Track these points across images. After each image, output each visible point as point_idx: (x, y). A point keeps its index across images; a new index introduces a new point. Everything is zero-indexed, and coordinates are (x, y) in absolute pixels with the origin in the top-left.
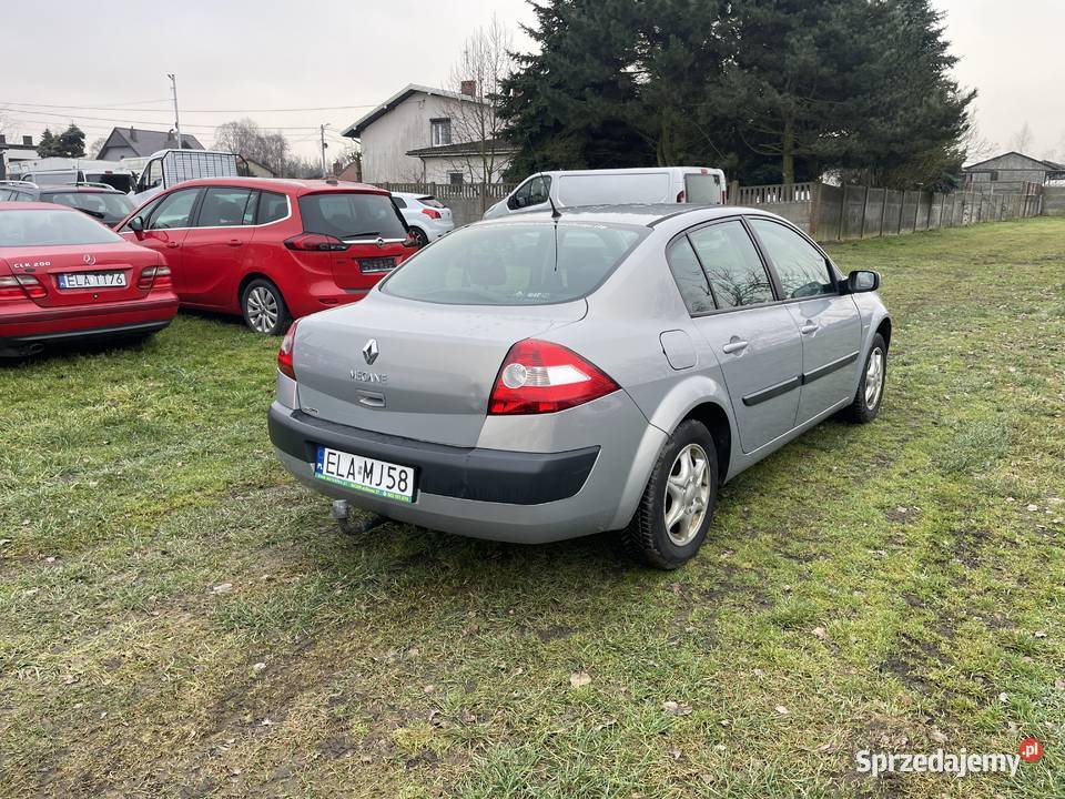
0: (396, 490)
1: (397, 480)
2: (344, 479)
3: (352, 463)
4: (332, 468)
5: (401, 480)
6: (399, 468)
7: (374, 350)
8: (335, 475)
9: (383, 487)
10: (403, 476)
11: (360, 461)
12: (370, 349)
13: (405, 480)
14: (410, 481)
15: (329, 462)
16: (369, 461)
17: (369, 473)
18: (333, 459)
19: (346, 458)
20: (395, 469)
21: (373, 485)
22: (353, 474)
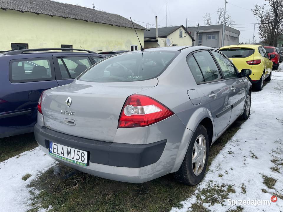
0: (80, 161)
1: (81, 156)
2: (60, 155)
3: (63, 149)
4: (55, 151)
5: (82, 156)
6: (81, 151)
7: (70, 101)
8: (56, 154)
9: (75, 159)
10: (83, 155)
11: (66, 148)
12: (68, 102)
13: (83, 157)
14: (86, 157)
15: (54, 148)
16: (69, 148)
17: (69, 153)
18: (56, 147)
19: (60, 146)
20: (79, 152)
21: (71, 159)
22: (63, 154)
